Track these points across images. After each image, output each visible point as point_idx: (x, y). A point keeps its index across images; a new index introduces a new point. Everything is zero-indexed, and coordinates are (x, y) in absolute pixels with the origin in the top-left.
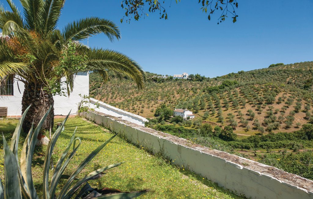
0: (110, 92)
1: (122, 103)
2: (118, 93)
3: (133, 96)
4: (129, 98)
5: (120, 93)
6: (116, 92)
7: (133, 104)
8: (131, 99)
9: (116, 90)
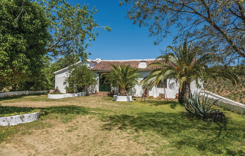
0: (216, 86)
1: (228, 96)
2: (224, 87)
3: (240, 90)
4: (236, 92)
5: (226, 87)
6: (222, 87)
7: (240, 98)
8: (239, 93)
9: (222, 84)
